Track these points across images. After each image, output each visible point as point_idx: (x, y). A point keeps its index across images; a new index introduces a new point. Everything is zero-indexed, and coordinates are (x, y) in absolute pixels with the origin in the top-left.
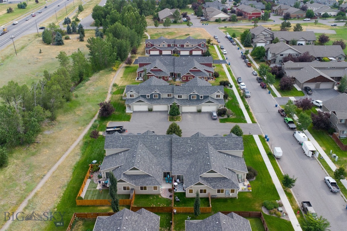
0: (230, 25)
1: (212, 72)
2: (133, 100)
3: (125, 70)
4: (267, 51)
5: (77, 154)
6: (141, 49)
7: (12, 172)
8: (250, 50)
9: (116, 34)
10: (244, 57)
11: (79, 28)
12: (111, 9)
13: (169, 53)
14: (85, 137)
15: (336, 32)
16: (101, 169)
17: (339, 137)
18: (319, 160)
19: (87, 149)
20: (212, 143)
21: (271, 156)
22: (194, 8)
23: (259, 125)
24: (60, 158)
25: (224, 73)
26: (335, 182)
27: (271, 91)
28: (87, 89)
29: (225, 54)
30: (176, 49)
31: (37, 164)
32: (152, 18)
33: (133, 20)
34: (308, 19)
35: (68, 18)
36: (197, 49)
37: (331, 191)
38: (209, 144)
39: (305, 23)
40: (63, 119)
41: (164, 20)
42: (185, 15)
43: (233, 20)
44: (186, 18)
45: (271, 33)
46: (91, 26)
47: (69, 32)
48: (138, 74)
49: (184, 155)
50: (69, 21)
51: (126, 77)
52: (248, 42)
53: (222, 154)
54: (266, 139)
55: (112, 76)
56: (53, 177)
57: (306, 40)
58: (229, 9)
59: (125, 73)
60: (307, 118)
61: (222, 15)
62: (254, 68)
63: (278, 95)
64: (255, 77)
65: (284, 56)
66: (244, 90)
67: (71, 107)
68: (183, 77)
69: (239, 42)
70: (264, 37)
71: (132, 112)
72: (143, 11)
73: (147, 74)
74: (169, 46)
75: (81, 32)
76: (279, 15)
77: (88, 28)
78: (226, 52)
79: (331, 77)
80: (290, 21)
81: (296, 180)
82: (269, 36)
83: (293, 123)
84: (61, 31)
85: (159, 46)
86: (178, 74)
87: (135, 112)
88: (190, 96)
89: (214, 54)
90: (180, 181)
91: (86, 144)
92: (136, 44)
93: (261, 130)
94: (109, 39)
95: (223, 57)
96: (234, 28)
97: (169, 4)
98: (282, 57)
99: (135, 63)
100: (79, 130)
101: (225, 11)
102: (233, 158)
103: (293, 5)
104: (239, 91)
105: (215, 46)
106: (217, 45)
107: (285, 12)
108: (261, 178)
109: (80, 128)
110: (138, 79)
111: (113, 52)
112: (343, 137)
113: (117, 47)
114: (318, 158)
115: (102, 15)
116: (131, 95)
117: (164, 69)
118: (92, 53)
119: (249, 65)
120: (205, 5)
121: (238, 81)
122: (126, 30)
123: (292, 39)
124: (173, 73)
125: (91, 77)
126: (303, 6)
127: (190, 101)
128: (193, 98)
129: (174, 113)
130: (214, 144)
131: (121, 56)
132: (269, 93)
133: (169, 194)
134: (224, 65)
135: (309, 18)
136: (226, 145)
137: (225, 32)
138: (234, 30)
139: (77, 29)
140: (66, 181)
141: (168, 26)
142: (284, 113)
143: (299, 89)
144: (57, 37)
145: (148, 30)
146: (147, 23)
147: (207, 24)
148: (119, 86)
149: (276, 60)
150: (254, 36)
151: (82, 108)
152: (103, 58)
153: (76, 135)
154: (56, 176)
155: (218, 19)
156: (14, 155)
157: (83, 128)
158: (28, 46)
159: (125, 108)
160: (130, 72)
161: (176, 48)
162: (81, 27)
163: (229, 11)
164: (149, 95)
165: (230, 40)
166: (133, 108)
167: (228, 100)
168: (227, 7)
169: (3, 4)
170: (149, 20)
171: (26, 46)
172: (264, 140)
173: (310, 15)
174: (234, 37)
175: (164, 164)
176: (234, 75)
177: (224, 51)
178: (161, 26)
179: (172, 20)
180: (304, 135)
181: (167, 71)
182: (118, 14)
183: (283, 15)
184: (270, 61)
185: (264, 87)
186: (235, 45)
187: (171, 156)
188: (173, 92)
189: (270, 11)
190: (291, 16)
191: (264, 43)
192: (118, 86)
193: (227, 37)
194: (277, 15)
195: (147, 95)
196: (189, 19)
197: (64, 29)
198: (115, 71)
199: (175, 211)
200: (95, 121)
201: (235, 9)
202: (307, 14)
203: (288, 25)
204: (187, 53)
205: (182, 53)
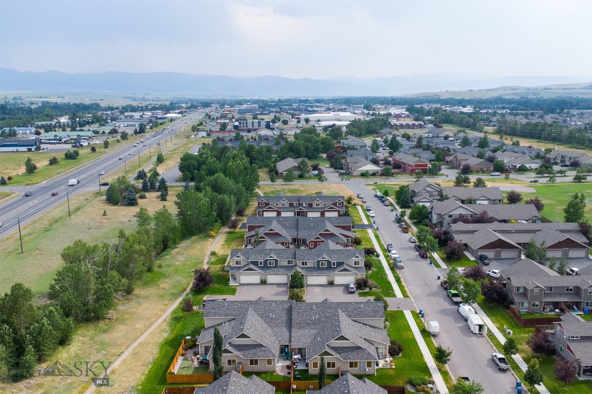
0: (381, 181)
1: (352, 237)
2: (239, 268)
3: (228, 236)
4: (431, 213)
5: (164, 331)
6: (249, 211)
7: (79, 350)
8: (408, 212)
9: (216, 188)
10: (399, 221)
11: (161, 184)
12: (207, 158)
13: (291, 214)
14: (174, 312)
15: (536, 190)
16: (199, 341)
17: (519, 312)
18: (489, 337)
19: (178, 326)
20: (343, 309)
21: (425, 333)
22: (330, 158)
23: (413, 300)
24: (142, 335)
25: (370, 240)
26: (503, 357)
27: (433, 262)
28: (173, 258)
29: (372, 217)
30: (301, 209)
31: (111, 341)
32: (267, 172)
33: (241, 171)
34: (497, 174)
35: (143, 171)
36: (331, 210)
37: (500, 369)
38: (340, 311)
39: (490, 179)
40: (142, 292)
41: (285, 173)
42: (315, 168)
43: (386, 174)
44: (317, 172)
45: (439, 190)
46: (176, 181)
47: (145, 189)
48: (247, 240)
49: (308, 324)
50: (145, 175)
51: (229, 245)
52: (406, 202)
53: (357, 323)
54: (420, 315)
55: (209, 243)
56: (134, 354)
57: (489, 199)
58: (381, 160)
59: (227, 240)
60: (473, 286)
61: (371, 167)
62: (412, 234)
63: (443, 265)
64: (413, 245)
65: (454, 217)
66: (395, 259)
67: (152, 279)
68: (309, 243)
69: (393, 202)
70: (428, 194)
71: (238, 284)
72: (254, 161)
73: (260, 238)
74: (291, 205)
75: (163, 189)
76: (456, 168)
77: (173, 184)
78: (374, 215)
79: (517, 244)
80: (470, 176)
81: (451, 352)
82: (436, 193)
83: (459, 296)
84: (133, 187)
85: (277, 205)
86: (303, 240)
87: (241, 285)
88: (318, 262)
89: (356, 217)
90: (301, 357)
91: (176, 319)
92: (243, 203)
93: (415, 305)
94: (206, 195)
95: (369, 220)
96: (388, 184)
97: (292, 152)
98: (451, 218)
99: (241, 228)
100: (165, 305)
101: (375, 162)
102: (371, 328)
103: (475, 155)
104: (388, 261)
105: (359, 208)
106: (361, 206)
107: (464, 163)
108: (409, 356)
109: (166, 302)
110: (246, 246)
111: (212, 211)
112: (523, 312)
113: (217, 204)
114: (487, 335)
115: (194, 166)
116: (237, 262)
117: (283, 232)
118: (181, 213)
119: (405, 230)
120: (347, 154)
121: (388, 249)
122: (229, 182)
123: (469, 198)
124: (295, 239)
125: (179, 244)
126: (490, 156)
127: (318, 268)
128: (322, 265)
129: (296, 284)
130: (347, 311)
131: (222, 217)
132: (431, 263)
133: (288, 371)
134: (370, 231)
135: (498, 171)
136: (363, 312)
137: (375, 189)
138: (388, 187)
139: (157, 184)
140: (151, 358)
141: (290, 181)
142: (447, 285)
143: (472, 259)
144: (129, 194)
145: (261, 187)
146: (260, 178)
147: (349, 180)
148: (219, 255)
149: (443, 223)
150: (414, 194)
151: (167, 280)
152: (198, 219)
153: (161, 310)
154: (137, 353)
155: (364, 172)
156: (79, 332)
157: (170, 302)
158: (86, 207)
159: (228, 280)
160: (235, 238)
161: (301, 207)
162: (163, 182)
163: (382, 162)
164: (262, 261)
165: (381, 199)
166: (240, 281)
167: (373, 270)
168: (378, 157)
169: (41, 153)
170: (262, 174)
171: (83, 207)
172: (418, 316)
173: (500, 168)
174: (387, 196)
175: (281, 335)
176: (383, 242)
177: (371, 213)
178: (280, 182)
179: (297, 173)
180: (470, 307)
181: (288, 235)
182: (217, 164)
183: (461, 167)
184: (435, 225)
185: (423, 256)
186: (388, 206)
187: (291, 326)
188: (295, 258)
189: (443, 162)
190: (471, 169)
191: (428, 202)
192: (217, 254)
193: (376, 196)
194: (453, 168)
195: (260, 261)
196: (321, 172)
197: (139, 184)
198: (213, 237)
199: (295, 387)
200: (188, 294)
201: (391, 159)
202: (494, 167)
203: (466, 181)
204: (318, 215)
205: (310, 215)
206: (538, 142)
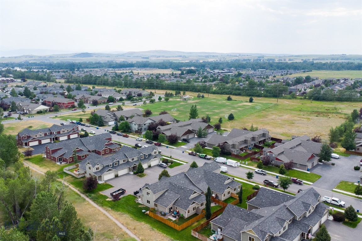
3: (31, 162)
13: (48, 141)
15: (142, 109)
26: (262, 170)
30: (55, 136)
34: (112, 103)
36: (74, 133)
43: (56, 110)
45: (113, 113)
48: (58, 159)
49: (199, 180)
51: (45, 165)
62: (132, 137)
68: (102, 151)
71: (104, 182)
74: (46, 135)
82: (112, 116)
85: (36, 136)
88: (140, 156)
96: (67, 116)
119: (127, 136)
127: (140, 160)
128: (142, 158)
132: (167, 147)
137: (63, 119)
147: (33, 117)
149: (142, 129)
160: (39, 161)
164: (111, 164)
166: (104, 179)
185: (160, 145)
187: (194, 184)
188: (127, 158)
193: (72, 123)
196: (10, 114)
202: (109, 100)
204: (65, 138)
205: (61, 139)
206: (97, 86)
